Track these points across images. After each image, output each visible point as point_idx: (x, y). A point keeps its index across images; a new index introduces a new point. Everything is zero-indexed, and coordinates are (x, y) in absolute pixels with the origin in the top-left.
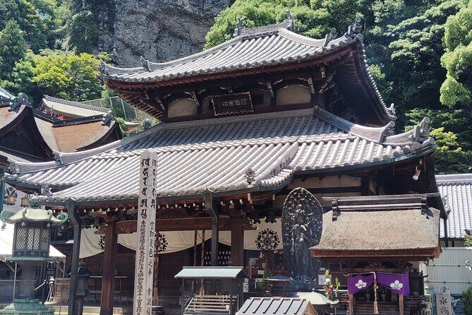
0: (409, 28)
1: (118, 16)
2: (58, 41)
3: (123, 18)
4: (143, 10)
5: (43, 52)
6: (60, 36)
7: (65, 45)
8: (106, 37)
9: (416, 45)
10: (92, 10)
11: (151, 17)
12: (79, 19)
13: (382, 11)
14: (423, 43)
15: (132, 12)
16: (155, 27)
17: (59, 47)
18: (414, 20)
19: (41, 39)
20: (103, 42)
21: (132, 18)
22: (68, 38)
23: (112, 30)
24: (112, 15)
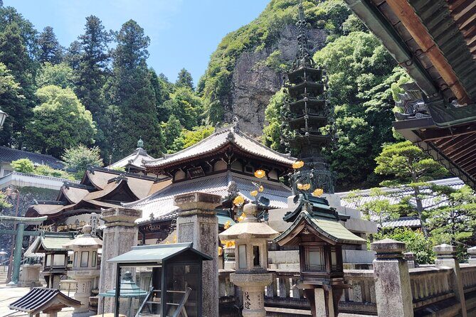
0: (376, 92)
1: (234, 100)
2: (203, 120)
3: (236, 101)
4: (247, 95)
5: (194, 128)
6: (205, 117)
7: (207, 122)
8: (228, 114)
9: (379, 103)
10: (220, 99)
11: (252, 98)
12: (213, 106)
13: (362, 83)
14: (384, 101)
15: (241, 97)
16: (255, 103)
17: (204, 124)
18: (379, 86)
19: (194, 121)
20: (227, 117)
21: (241, 100)
22: (208, 118)
23: (231, 109)
24: (231, 101)
